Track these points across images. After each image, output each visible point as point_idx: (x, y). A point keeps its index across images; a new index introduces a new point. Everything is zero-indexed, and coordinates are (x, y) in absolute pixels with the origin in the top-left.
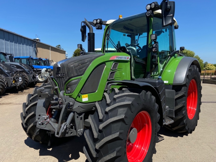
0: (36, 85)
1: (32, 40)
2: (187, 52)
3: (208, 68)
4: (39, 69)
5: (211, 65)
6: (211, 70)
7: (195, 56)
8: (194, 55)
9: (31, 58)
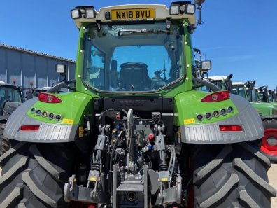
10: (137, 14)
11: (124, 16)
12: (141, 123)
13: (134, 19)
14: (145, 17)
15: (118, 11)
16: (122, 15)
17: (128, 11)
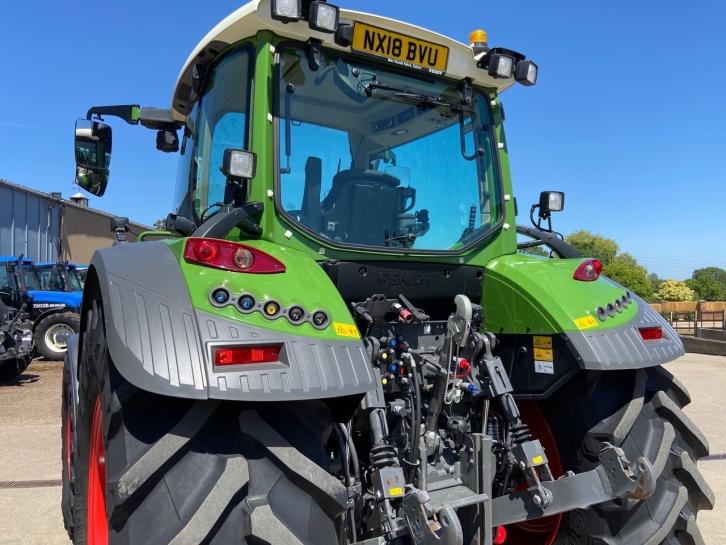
0: (24, 373)
1: (43, 197)
2: (593, 243)
3: (667, 296)
4: (51, 306)
5: (677, 286)
6: (678, 300)
7: (618, 255)
8: (615, 253)
9: (26, 263)
10: (410, 51)
11: (380, 46)
12: (428, 329)
13: (402, 61)
14: (425, 64)
15: (371, 30)
16: (376, 43)
17: (394, 36)
